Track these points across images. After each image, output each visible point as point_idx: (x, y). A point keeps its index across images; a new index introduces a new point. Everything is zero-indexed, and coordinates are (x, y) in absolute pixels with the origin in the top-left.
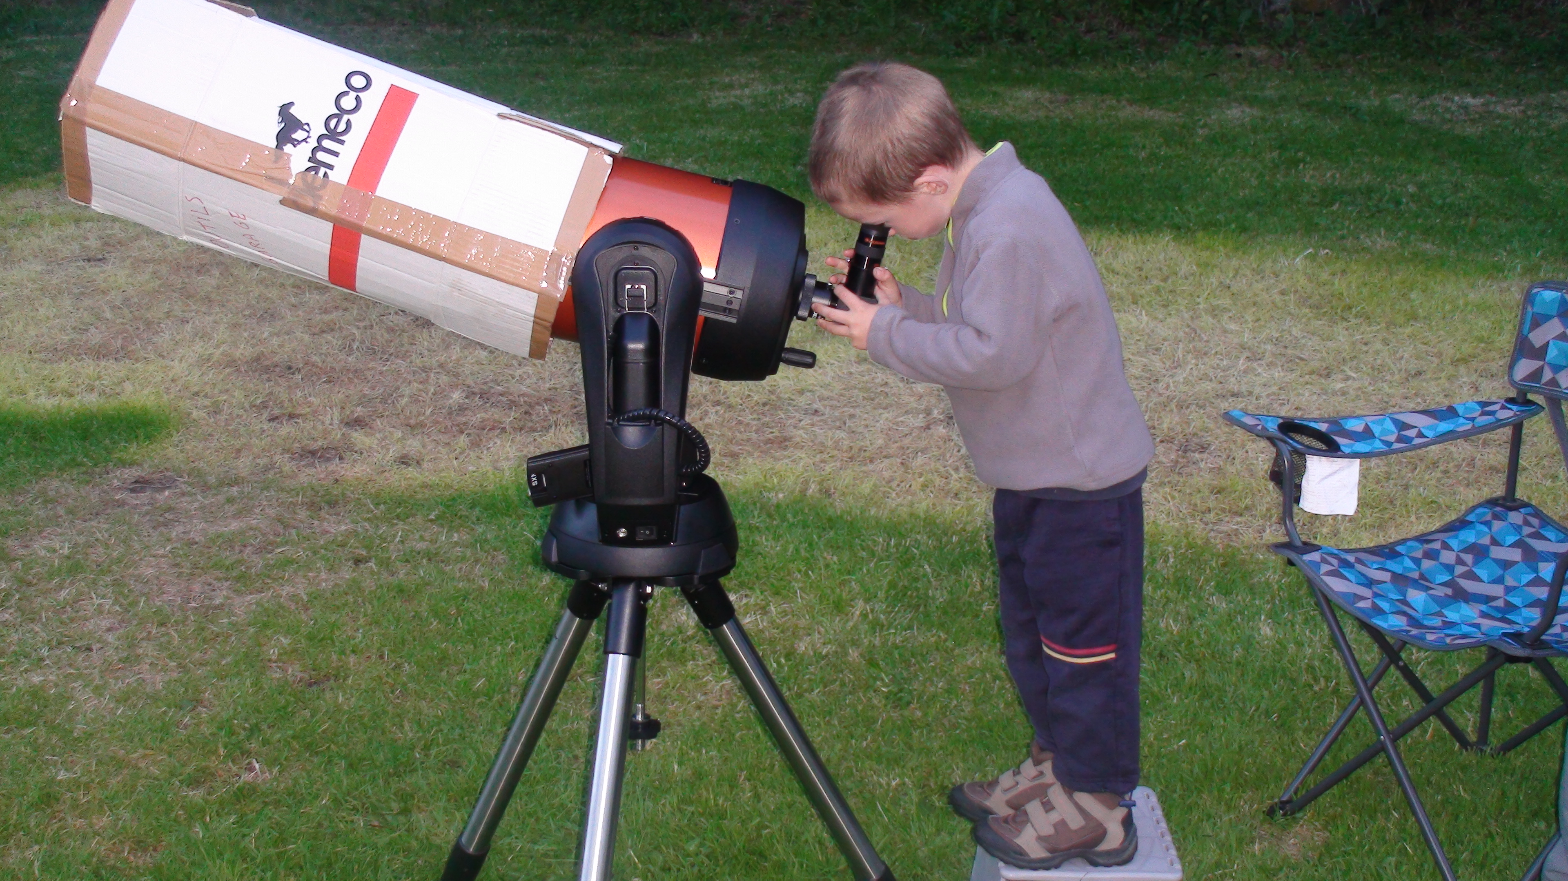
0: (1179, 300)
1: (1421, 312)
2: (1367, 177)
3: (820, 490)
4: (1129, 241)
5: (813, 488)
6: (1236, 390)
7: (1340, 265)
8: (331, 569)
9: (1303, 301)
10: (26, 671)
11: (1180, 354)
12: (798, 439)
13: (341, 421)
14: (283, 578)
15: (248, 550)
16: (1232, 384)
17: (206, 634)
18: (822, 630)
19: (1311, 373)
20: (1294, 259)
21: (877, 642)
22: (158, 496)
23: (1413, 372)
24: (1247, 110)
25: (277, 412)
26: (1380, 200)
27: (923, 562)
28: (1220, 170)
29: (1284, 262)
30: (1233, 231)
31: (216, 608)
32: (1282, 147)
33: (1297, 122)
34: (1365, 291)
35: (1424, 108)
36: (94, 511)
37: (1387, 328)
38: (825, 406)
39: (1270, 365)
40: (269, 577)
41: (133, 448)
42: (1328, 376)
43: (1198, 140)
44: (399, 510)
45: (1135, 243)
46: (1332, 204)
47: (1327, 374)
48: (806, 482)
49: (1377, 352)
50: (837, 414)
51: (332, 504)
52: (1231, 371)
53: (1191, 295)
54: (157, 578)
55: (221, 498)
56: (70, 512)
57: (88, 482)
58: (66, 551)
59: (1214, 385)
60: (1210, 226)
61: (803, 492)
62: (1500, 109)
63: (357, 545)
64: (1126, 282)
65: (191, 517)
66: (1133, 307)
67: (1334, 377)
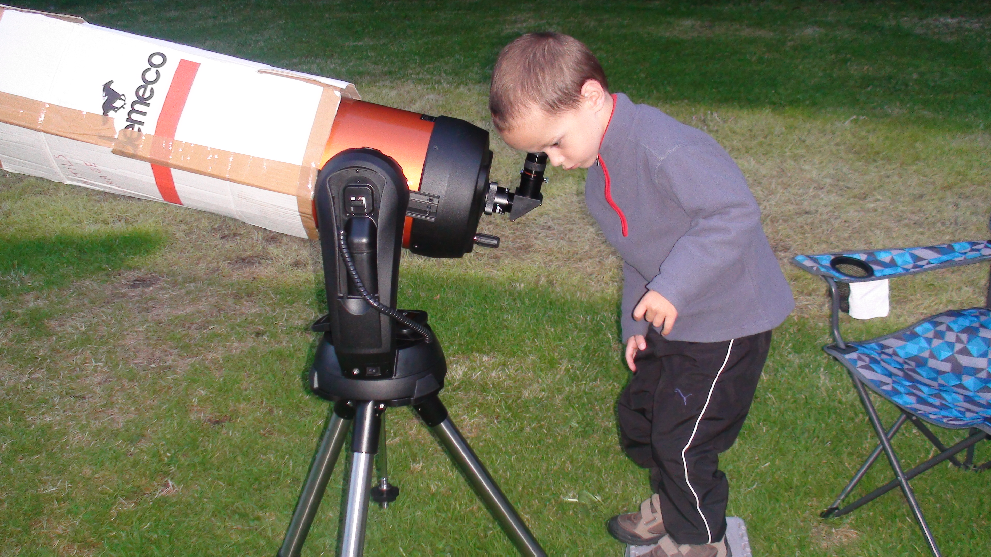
0: (774, 150)
1: (923, 156)
2: (888, 69)
3: (547, 281)
4: (744, 113)
5: (543, 281)
6: (807, 210)
7: (872, 126)
8: (240, 340)
9: (849, 150)
10: (43, 414)
11: (773, 186)
12: (537, 247)
13: (263, 239)
14: (210, 347)
15: (194, 327)
16: (806, 206)
17: (157, 387)
18: (540, 380)
19: (854, 197)
20: (844, 123)
21: (574, 389)
22: (146, 290)
23: (917, 196)
24: (817, 29)
25: (226, 232)
26: (897, 83)
27: (607, 331)
28: (801, 67)
29: (838, 124)
30: (808, 106)
31: (166, 368)
32: (837, 52)
33: (846, 36)
34: (887, 142)
35: (922, 26)
36: (106, 301)
37: (901, 165)
38: (554, 223)
39: (829, 192)
40: (201, 346)
41: (137, 258)
42: (865, 198)
43: (787, 49)
44: (289, 298)
45: (748, 114)
46: (867, 86)
47: (864, 197)
48: (539, 276)
49: (895, 183)
50: (562, 229)
51: (249, 295)
52: (805, 197)
53: (781, 147)
54: (135, 347)
55: (183, 291)
56: (92, 302)
57: (107, 281)
58: (83, 329)
59: (794, 206)
60: (794, 103)
61: (537, 282)
62: (967, 26)
63: (260, 322)
64: (742, 139)
65: (163, 304)
66: (746, 154)
67: (868, 199)
